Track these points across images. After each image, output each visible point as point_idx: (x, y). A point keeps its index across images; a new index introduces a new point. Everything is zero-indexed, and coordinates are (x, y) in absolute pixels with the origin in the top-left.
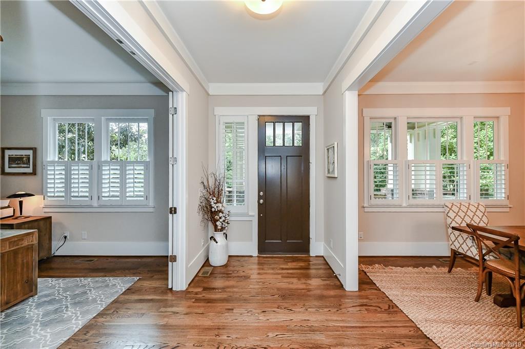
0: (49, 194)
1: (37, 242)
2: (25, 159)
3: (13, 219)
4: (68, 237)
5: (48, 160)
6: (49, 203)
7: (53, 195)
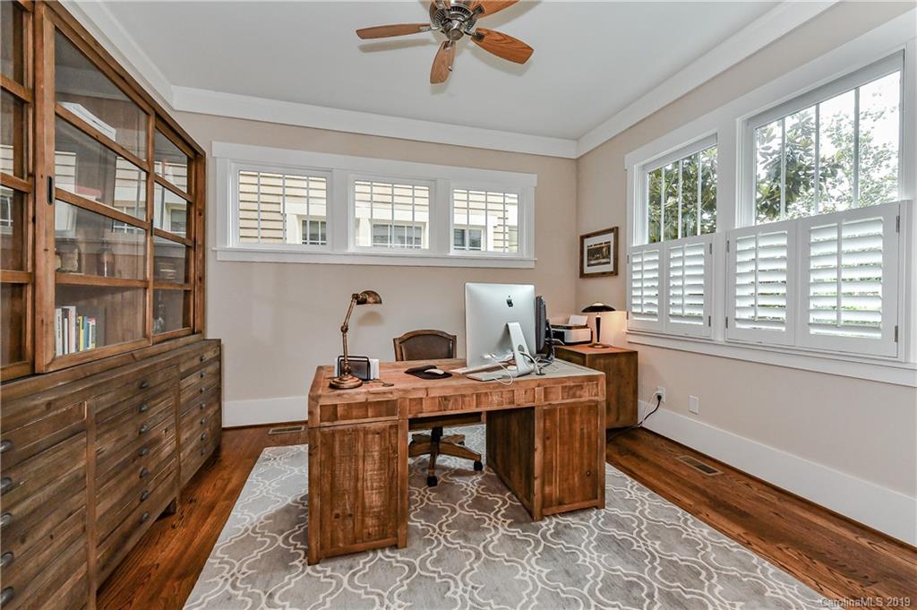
0: (634, 310)
1: (605, 399)
2: (604, 250)
3: (590, 346)
4: (663, 399)
5: (634, 245)
6: (635, 327)
7: (639, 311)
